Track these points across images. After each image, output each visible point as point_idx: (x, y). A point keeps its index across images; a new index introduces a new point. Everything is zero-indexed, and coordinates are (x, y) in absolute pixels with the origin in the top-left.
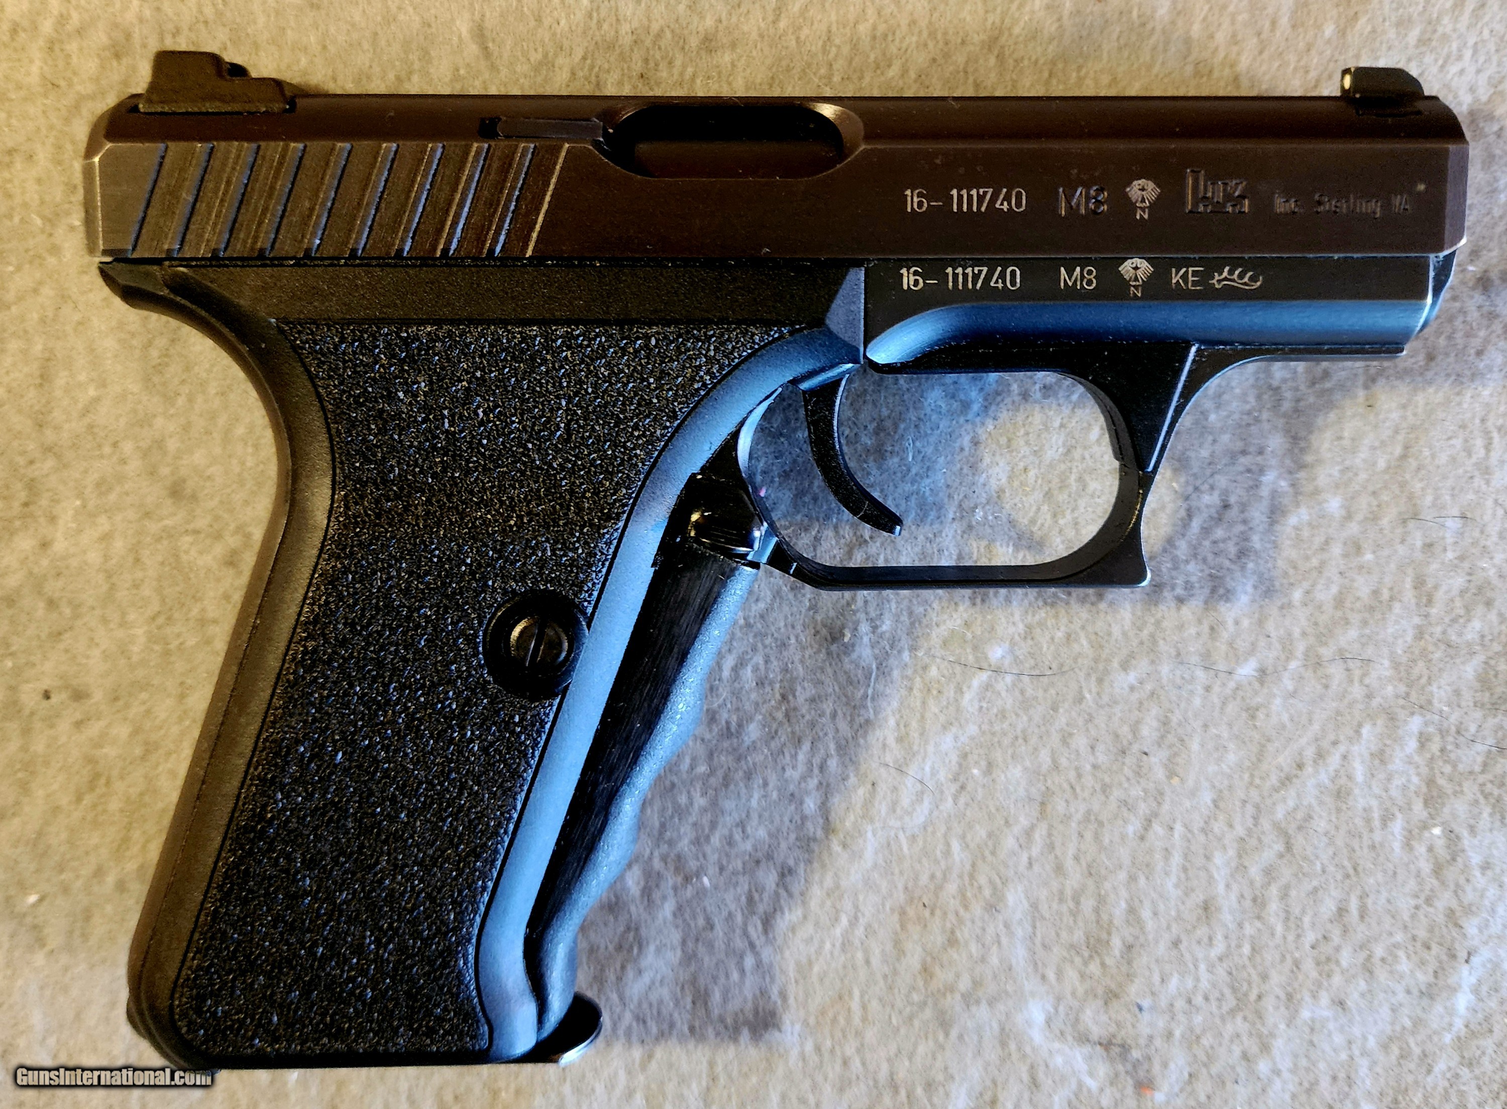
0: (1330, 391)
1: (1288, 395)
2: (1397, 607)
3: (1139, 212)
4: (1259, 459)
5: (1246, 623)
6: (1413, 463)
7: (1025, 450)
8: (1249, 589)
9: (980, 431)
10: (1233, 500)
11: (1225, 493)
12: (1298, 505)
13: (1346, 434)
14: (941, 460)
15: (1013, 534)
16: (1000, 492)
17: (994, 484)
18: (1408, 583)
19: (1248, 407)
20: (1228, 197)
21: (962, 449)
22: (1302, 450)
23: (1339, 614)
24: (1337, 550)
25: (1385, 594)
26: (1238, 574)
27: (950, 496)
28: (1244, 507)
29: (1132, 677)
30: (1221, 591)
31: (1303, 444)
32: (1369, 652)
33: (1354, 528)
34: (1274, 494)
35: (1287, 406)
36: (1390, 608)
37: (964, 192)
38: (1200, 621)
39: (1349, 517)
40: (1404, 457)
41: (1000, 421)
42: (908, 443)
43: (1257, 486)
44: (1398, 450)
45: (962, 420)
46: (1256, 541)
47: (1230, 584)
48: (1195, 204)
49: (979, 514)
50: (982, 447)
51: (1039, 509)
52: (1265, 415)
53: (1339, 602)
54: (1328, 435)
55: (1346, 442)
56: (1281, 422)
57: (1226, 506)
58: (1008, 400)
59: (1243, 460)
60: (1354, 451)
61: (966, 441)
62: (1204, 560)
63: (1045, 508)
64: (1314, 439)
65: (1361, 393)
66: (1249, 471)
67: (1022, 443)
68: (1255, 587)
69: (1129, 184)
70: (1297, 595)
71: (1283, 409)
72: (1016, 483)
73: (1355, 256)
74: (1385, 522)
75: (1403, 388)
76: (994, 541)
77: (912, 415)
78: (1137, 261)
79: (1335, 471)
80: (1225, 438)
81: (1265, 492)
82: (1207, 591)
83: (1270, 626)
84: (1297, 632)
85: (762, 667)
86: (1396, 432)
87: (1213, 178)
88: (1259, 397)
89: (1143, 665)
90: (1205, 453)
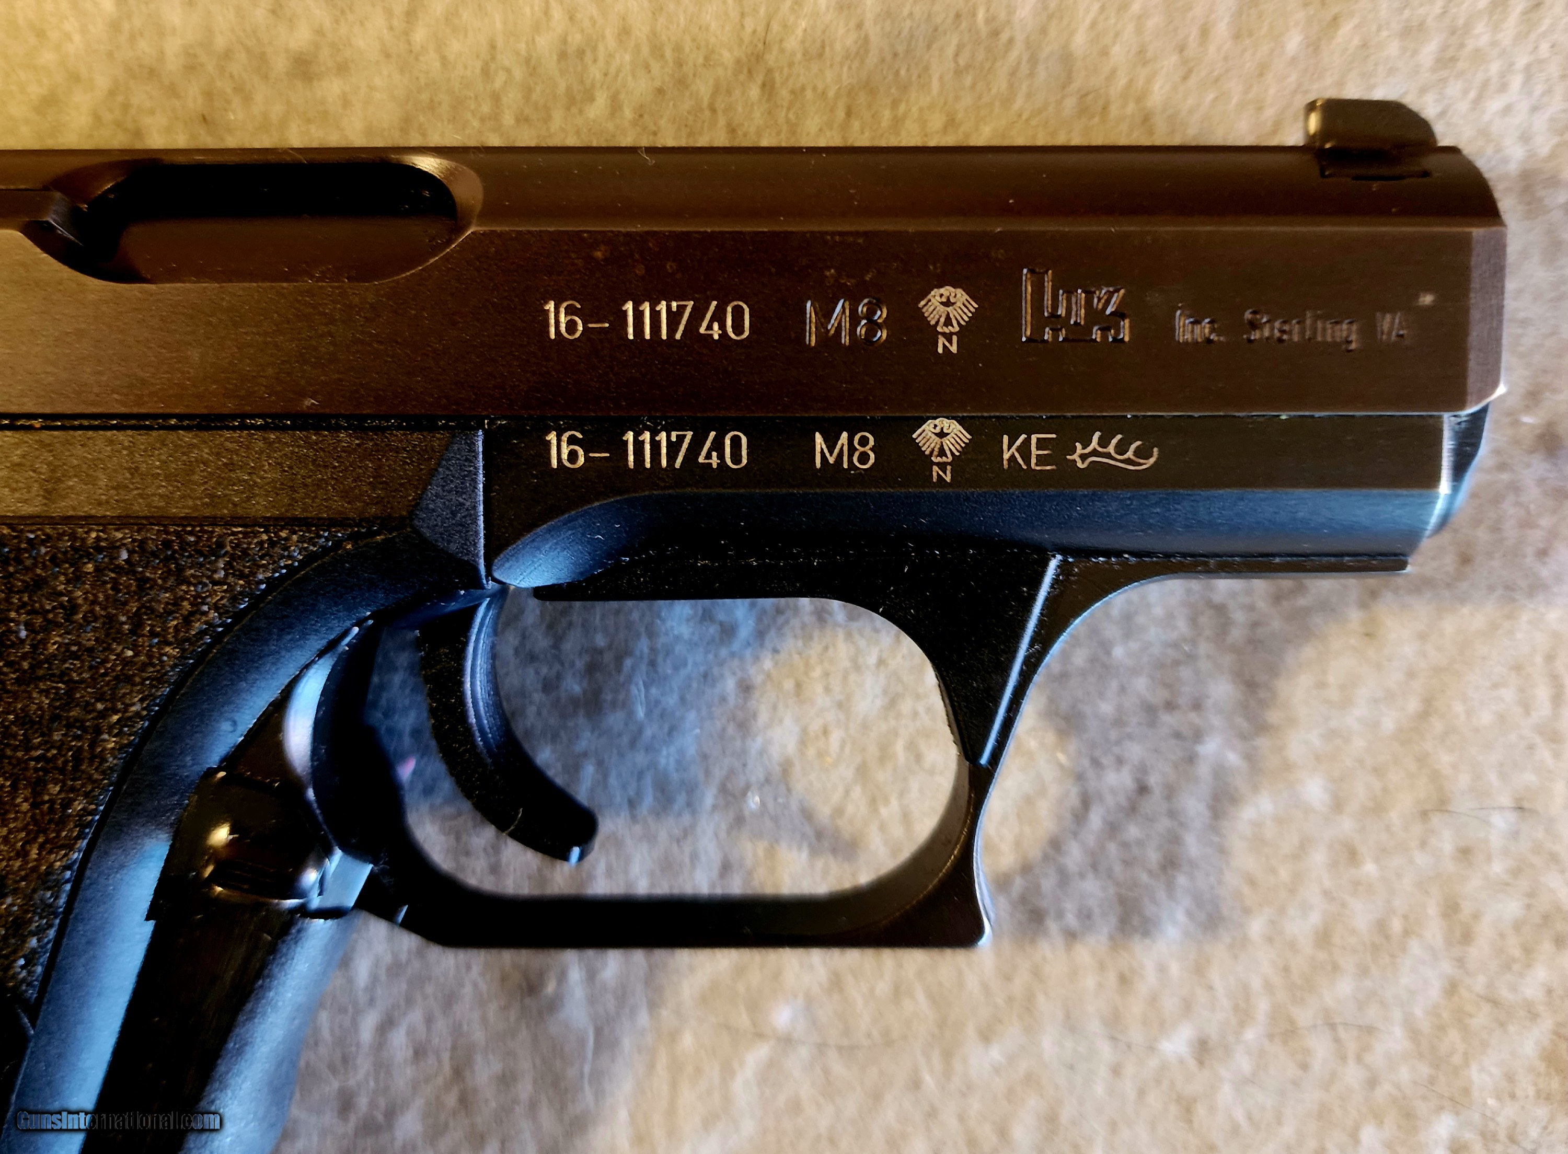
0: (1305, 612)
1: (1239, 617)
2: (1415, 947)
3: (941, 340)
4: (1193, 717)
5: (1175, 969)
6: (1437, 725)
7: (822, 700)
8: (1181, 916)
9: (752, 671)
10: (1153, 780)
11: (1142, 770)
12: (1256, 788)
13: (1331, 679)
14: (692, 716)
15: (808, 830)
16: (786, 767)
17: (775, 753)
18: (1433, 910)
19: (1174, 636)
20: (1094, 316)
21: (723, 699)
22: (1264, 704)
23: (1322, 956)
24: (1318, 858)
25: (1396, 925)
26: (1161, 895)
27: (707, 773)
28: (1170, 792)
29: (996, 1053)
30: (1136, 921)
31: (1262, 694)
32: (1372, 1013)
33: (1347, 825)
34: (1220, 772)
35: (1237, 634)
36: (1404, 949)
37: (646, 307)
38: (1102, 967)
39: (1338, 805)
40: (1424, 715)
41: (783, 656)
42: (638, 691)
43: (1191, 759)
44: (1413, 705)
45: (724, 652)
46: (1192, 846)
47: (1150, 909)
48: (1038, 328)
49: (754, 801)
50: (756, 694)
51: (847, 792)
52: (1204, 648)
53: (1324, 938)
54: (1305, 680)
55: (1333, 694)
56: (1227, 660)
57: (1143, 789)
58: (795, 622)
59: (1168, 720)
60: (1346, 703)
61: (730, 684)
62: (1110, 874)
63: (857, 792)
64: (1282, 686)
65: (1355, 616)
66: (1178, 735)
67: (819, 689)
68: (1189, 914)
69: (924, 293)
70: (1256, 927)
71: (1230, 640)
72: (811, 752)
73: (1317, 414)
74: (1394, 816)
75: (1422, 608)
76: (777, 841)
77: (643, 646)
78: (944, 423)
79: (1315, 738)
80: (1141, 684)
81: (1203, 770)
82: (1113, 920)
83: (1215, 976)
84: (1256, 984)
85: (421, 1028)
86: (1411, 675)
87: (1067, 285)
88: (1193, 621)
89: (1012, 1034)
90: (1107, 708)
